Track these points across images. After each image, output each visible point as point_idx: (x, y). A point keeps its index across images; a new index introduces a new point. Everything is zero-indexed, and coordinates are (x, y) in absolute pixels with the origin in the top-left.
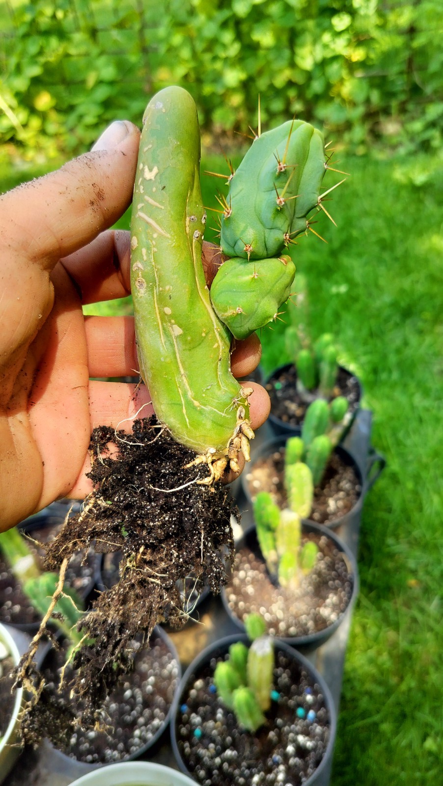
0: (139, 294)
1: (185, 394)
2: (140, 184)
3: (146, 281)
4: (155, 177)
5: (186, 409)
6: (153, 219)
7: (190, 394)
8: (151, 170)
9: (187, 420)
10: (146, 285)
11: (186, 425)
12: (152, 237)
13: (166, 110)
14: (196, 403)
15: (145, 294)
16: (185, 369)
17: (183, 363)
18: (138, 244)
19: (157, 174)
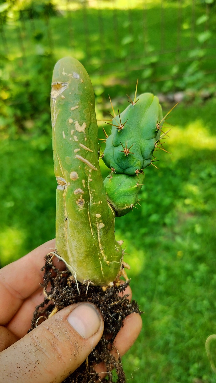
0: (79, 209)
1: (102, 260)
2: (73, 134)
3: (85, 200)
4: (85, 131)
5: (102, 268)
6: (87, 159)
7: (105, 258)
8: (81, 125)
9: (103, 273)
10: (84, 203)
11: (102, 276)
12: (89, 172)
13: (83, 81)
14: (108, 262)
15: (83, 208)
16: (102, 245)
17: (102, 242)
18: (78, 177)
19: (86, 128)
